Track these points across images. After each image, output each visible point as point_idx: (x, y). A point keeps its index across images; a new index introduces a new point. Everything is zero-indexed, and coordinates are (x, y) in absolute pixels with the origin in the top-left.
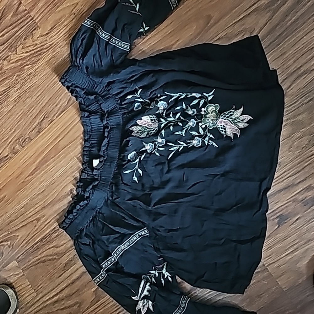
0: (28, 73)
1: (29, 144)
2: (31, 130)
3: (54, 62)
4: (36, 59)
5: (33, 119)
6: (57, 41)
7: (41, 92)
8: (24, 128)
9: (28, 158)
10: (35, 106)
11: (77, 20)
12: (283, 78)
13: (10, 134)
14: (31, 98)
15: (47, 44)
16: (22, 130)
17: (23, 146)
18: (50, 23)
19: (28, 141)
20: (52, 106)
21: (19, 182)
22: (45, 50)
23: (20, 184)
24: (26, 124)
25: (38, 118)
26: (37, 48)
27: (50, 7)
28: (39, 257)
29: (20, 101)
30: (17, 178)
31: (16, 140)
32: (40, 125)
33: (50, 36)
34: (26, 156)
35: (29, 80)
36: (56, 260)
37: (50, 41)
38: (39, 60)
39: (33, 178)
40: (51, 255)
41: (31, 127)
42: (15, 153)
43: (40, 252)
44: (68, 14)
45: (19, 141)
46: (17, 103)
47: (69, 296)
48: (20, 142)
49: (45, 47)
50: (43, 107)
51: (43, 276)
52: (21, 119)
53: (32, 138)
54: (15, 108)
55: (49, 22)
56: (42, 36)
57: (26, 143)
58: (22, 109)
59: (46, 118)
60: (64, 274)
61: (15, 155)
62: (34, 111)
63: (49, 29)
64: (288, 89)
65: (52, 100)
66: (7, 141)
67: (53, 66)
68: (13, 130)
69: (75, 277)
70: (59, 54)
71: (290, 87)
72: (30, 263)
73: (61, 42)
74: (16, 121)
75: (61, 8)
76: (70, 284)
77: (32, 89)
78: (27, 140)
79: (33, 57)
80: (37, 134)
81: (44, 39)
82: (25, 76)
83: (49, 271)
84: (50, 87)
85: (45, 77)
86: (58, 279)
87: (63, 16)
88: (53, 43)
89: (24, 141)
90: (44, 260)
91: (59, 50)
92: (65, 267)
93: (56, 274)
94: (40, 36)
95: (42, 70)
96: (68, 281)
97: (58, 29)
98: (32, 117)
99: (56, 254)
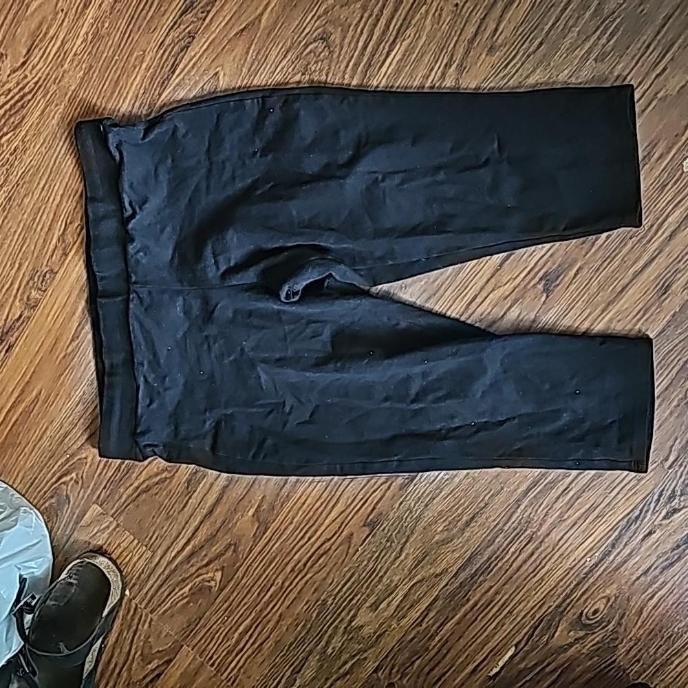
0: (10, 149)
1: (55, 282)
2: (49, 254)
3: (53, 113)
4: (18, 118)
5: (47, 232)
6: (46, 73)
7: (47, 177)
8: (35, 255)
9: (60, 309)
10: (43, 207)
11: (71, 21)
12: (479, 16)
13: (13, 274)
14: (30, 195)
15: (28, 83)
16: (33, 261)
17: (44, 288)
18: (23, 41)
19: (50, 277)
20: (74, 198)
21: (57, 358)
22: (29, 97)
23: (60, 362)
24: (37, 247)
25: (55, 229)
26: (12, 97)
27: (13, 11)
28: (136, 485)
29: (13, 206)
30: (51, 352)
31: (28, 282)
32: (64, 241)
33: (30, 67)
34: (55, 307)
35: (16, 163)
36: (168, 481)
37: (33, 76)
38: (24, 118)
39: (80, 344)
40: (157, 475)
41: (48, 249)
42: (34, 306)
43: (134, 475)
44: (51, 13)
45: (34, 283)
46: (8, 213)
47: (212, 539)
48: (36, 284)
49: (27, 90)
50: (58, 206)
51: (154, 517)
52: (25, 239)
53: (56, 270)
54: (8, 222)
55: (21, 41)
56: (15, 71)
57: (48, 282)
58: (20, 221)
59: (71, 223)
60: (190, 501)
61: (34, 311)
62: (44, 217)
63: (24, 55)
64: (494, 35)
65: (70, 187)
66: (11, 289)
67: (53, 121)
68: (17, 265)
69: (211, 499)
70: (57, 96)
71: (496, 30)
72: (123, 500)
73: (54, 72)
74: (16, 247)
75: (34, 7)
76: (206, 516)
77: (27, 178)
78: (48, 276)
79: (11, 116)
80: (62, 259)
81: (20, 75)
82: (8, 156)
83: (161, 503)
84: (60, 162)
85: (46, 148)
86: (183, 512)
87: (43, 21)
88: (40, 78)
89: (43, 280)
90: (147, 486)
91: (55, 88)
92: (188, 488)
93: (176, 506)
94: (11, 71)
95: (35, 134)
96: (202, 510)
97: (40, 49)
98: (43, 231)
99: (164, 469)
